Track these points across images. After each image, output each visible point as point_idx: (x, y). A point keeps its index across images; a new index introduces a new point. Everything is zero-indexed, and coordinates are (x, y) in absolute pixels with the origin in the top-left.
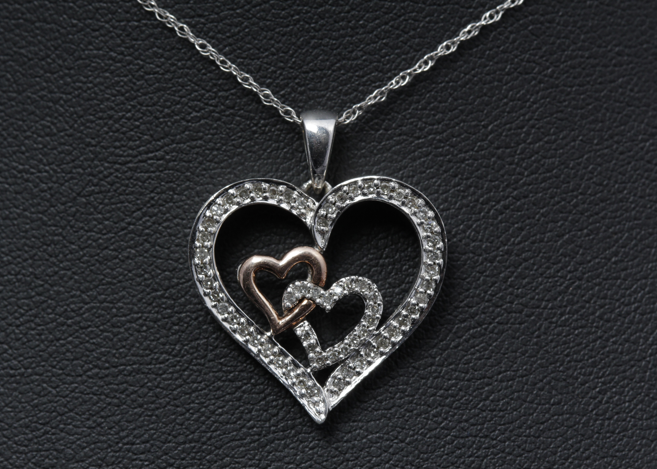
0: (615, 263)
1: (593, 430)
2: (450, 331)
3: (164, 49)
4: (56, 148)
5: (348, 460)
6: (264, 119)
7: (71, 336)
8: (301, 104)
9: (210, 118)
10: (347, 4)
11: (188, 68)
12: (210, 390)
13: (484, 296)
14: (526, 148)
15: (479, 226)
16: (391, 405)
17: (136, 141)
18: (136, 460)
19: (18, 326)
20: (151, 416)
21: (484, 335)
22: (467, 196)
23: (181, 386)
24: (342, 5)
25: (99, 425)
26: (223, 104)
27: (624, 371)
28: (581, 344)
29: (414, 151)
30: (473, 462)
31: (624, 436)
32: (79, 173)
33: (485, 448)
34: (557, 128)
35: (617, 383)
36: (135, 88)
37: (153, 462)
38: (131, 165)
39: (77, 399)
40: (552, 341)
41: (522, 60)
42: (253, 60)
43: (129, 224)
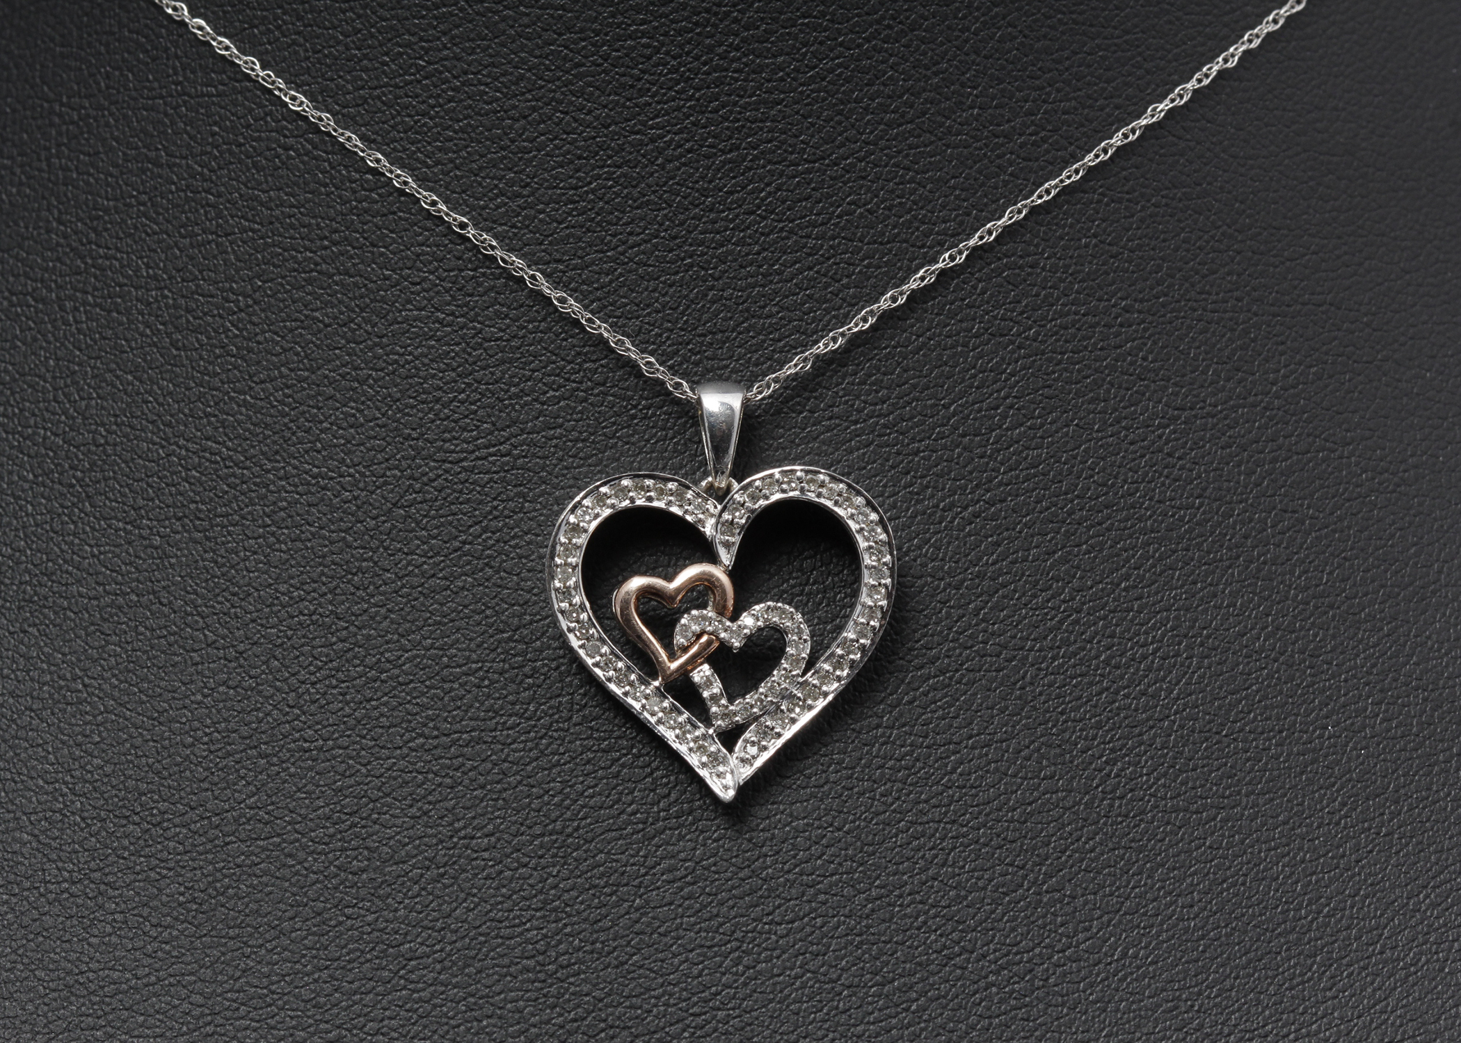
0: (1126, 589)
1: (1098, 814)
2: (903, 681)
3: (509, 307)
4: (363, 444)
5: (766, 856)
6: (647, 399)
7: (386, 694)
8: (696, 378)
9: (573, 399)
10: (756, 243)
11: (541, 332)
12: (577, 764)
13: (948, 634)
14: (1002, 436)
15: (941, 540)
16: (822, 781)
17: (472, 431)
18: (476, 859)
19: (313, 684)
20: (496, 800)
21: (949, 685)
22: (924, 500)
23: (537, 759)
24: (750, 245)
25: (425, 813)
26: (590, 380)
27: (1140, 734)
28: (1080, 698)
29: (850, 440)
30: (936, 856)
31: (1141, 820)
32: (394, 476)
33: (952, 838)
34: (1043, 408)
35: (1131, 750)
36: (471, 360)
37: (501, 862)
38: (465, 464)
39: (395, 779)
40: (1041, 694)
41: (995, 318)
42: (630, 319)
43: (464, 543)
